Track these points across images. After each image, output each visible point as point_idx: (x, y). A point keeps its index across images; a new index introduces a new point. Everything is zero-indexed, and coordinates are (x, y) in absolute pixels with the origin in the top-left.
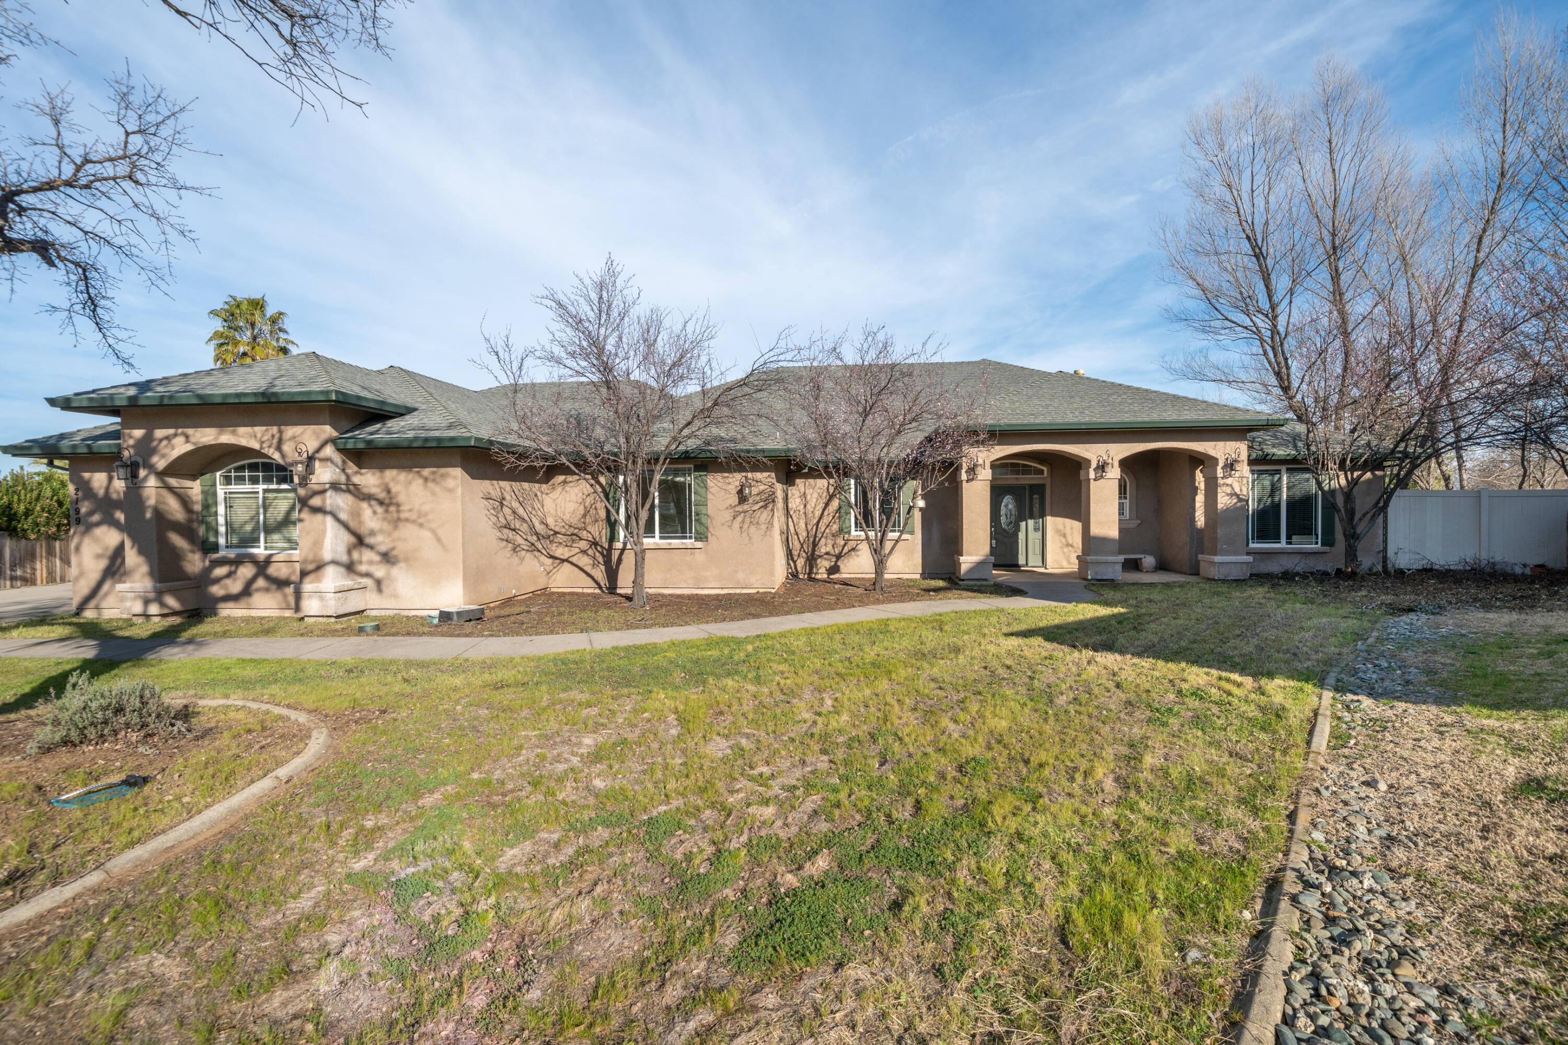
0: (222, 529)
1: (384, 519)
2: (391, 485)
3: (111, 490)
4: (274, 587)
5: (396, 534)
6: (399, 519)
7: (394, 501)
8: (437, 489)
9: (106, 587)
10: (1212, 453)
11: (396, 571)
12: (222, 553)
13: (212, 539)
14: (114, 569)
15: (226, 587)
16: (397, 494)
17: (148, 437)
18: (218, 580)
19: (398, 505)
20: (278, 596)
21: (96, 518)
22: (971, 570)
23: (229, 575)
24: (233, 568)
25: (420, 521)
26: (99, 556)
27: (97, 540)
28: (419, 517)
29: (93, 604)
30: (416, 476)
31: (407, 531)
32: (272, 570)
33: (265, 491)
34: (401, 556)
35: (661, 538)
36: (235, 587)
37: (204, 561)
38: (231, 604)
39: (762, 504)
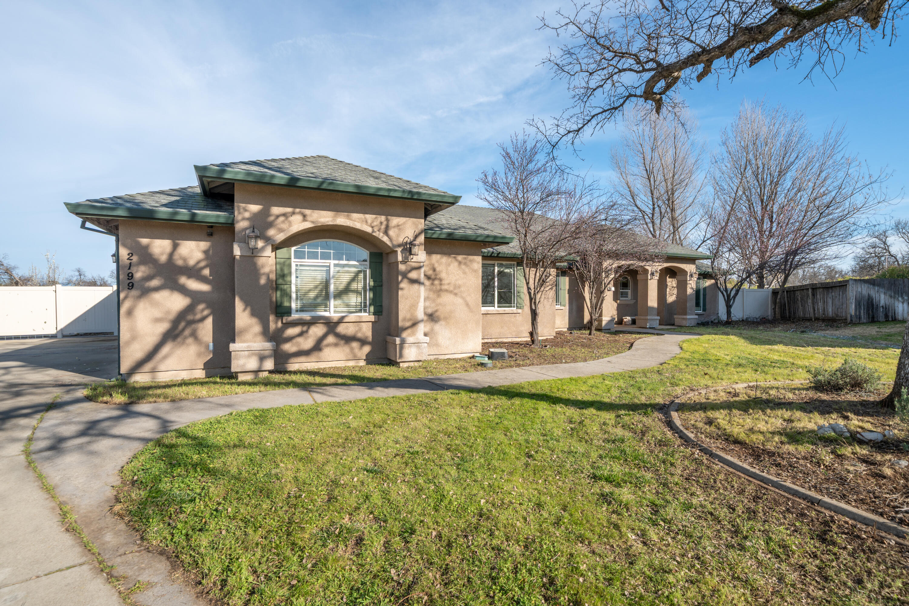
0: (294, 296)
1: (430, 290)
2: (436, 265)
3: (176, 257)
4: (342, 342)
5: (439, 300)
6: (441, 290)
7: (438, 277)
8: (467, 270)
9: (166, 349)
10: (686, 269)
11: (437, 327)
12: (295, 316)
13: (286, 304)
14: (177, 332)
15: (298, 344)
16: (440, 272)
17: (265, 213)
18: (290, 339)
19: (441, 280)
20: (346, 349)
21: (155, 283)
22: (606, 324)
23: (301, 334)
24: (305, 328)
25: (455, 291)
26: (157, 320)
27: (156, 304)
28: (455, 289)
29: (148, 367)
30: (453, 260)
31: (446, 298)
32: (341, 329)
33: (336, 265)
34: (442, 316)
35: (498, 307)
36: (307, 343)
37: (276, 323)
38: (302, 359)
39: (550, 287)
